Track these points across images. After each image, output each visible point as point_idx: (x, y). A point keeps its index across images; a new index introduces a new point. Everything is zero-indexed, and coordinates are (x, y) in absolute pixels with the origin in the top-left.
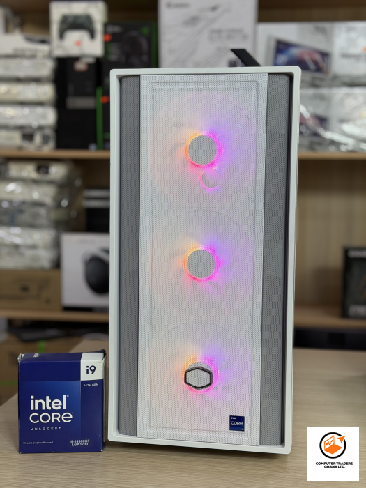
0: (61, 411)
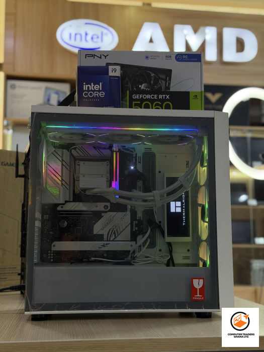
0: (99, 91)
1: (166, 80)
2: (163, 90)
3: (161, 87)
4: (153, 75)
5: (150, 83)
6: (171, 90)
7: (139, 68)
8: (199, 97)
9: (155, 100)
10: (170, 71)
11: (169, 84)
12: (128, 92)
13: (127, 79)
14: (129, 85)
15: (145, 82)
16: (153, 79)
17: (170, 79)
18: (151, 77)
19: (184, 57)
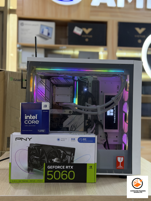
1: (71, 156)
2: (69, 162)
3: (67, 160)
4: (62, 152)
5: (60, 158)
6: (75, 162)
7: (53, 147)
8: (93, 167)
9: (63, 170)
10: (74, 149)
11: (73, 158)
12: (44, 164)
13: (44, 155)
14: (46, 159)
15: (57, 157)
16: (62, 155)
17: (74, 155)
18: (61, 153)
19: (84, 139)
